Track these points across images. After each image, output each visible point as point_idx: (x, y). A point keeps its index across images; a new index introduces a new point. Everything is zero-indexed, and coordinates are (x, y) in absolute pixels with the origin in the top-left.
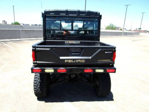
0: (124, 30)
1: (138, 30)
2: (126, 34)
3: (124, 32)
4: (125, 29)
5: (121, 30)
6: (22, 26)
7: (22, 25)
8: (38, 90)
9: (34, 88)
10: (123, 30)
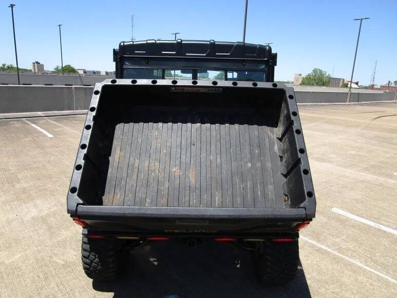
0: (354, 86)
1: (393, 85)
2: (358, 98)
3: (353, 91)
4: (357, 83)
5: (346, 86)
6: (80, 76)
7: (81, 72)
8: (92, 262)
9: (84, 256)
10: (349, 85)
